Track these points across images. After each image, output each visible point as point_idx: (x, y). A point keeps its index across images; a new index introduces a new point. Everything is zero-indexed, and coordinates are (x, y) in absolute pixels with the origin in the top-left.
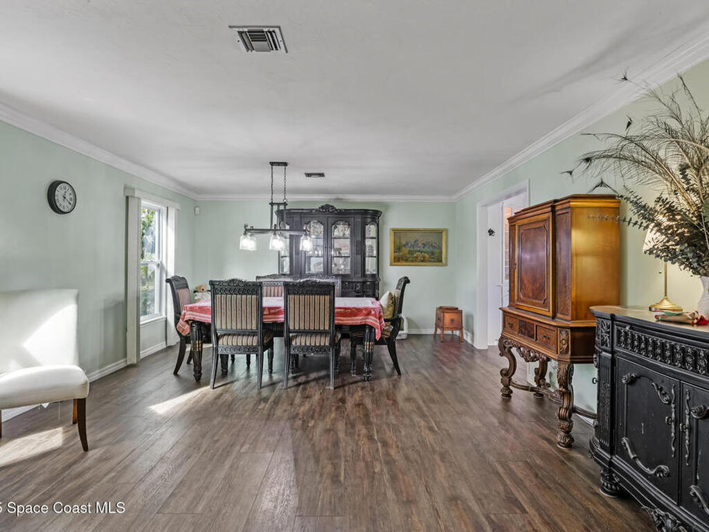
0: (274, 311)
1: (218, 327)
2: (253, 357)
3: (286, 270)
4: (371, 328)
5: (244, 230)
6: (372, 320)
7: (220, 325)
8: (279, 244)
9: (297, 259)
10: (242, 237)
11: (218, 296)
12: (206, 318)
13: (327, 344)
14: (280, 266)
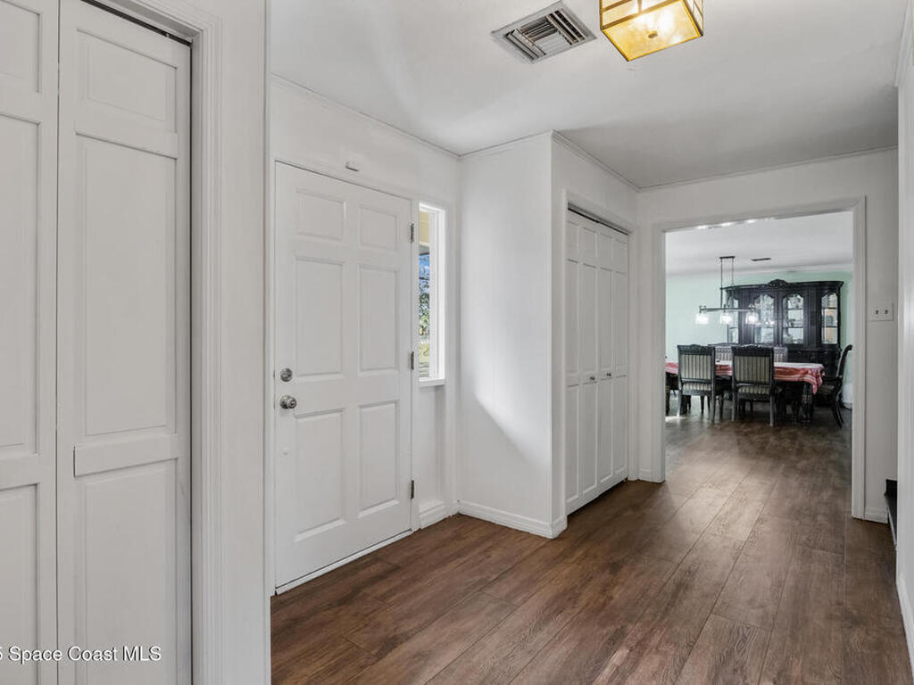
0: (725, 368)
1: (683, 376)
2: (706, 398)
3: (736, 340)
4: (809, 385)
5: (699, 309)
6: (808, 378)
7: (685, 376)
8: (728, 319)
9: (746, 333)
10: (698, 315)
11: (683, 356)
12: (675, 371)
13: (768, 393)
14: (729, 336)
